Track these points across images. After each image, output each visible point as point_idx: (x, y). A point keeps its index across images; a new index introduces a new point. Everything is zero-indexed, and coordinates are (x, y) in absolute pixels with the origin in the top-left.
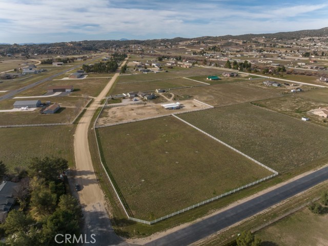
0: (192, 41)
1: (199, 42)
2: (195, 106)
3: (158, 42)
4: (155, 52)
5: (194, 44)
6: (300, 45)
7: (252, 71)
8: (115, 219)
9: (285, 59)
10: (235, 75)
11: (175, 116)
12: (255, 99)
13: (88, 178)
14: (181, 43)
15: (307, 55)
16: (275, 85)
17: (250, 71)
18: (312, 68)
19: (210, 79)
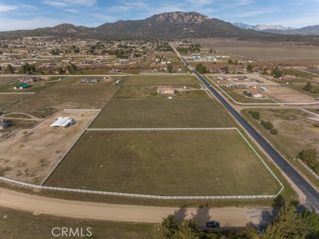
2: (82, 115)
6: (32, 45)
7: (45, 73)
10: (38, 79)
11: (92, 129)
12: (110, 94)
16: (95, 81)
17: (42, 73)
18: (83, 63)
19: (21, 88)
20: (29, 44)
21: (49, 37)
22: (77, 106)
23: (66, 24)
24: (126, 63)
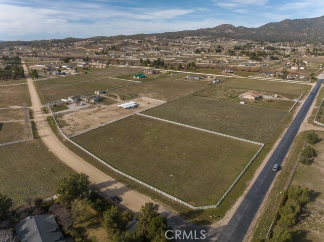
0: (87, 41)
1: (96, 42)
2: (149, 103)
3: (48, 43)
4: (50, 54)
5: (91, 44)
6: (187, 44)
7: (168, 68)
8: (182, 213)
9: (183, 55)
10: (157, 72)
11: (140, 114)
12: (192, 92)
13: (115, 187)
14: (76, 44)
15: (198, 51)
16: (197, 78)
17: (166, 68)
18: (210, 63)
19: (138, 77)
20: (185, 43)
21: (207, 37)
22: (155, 96)
23: (226, 25)
24: (251, 65)
